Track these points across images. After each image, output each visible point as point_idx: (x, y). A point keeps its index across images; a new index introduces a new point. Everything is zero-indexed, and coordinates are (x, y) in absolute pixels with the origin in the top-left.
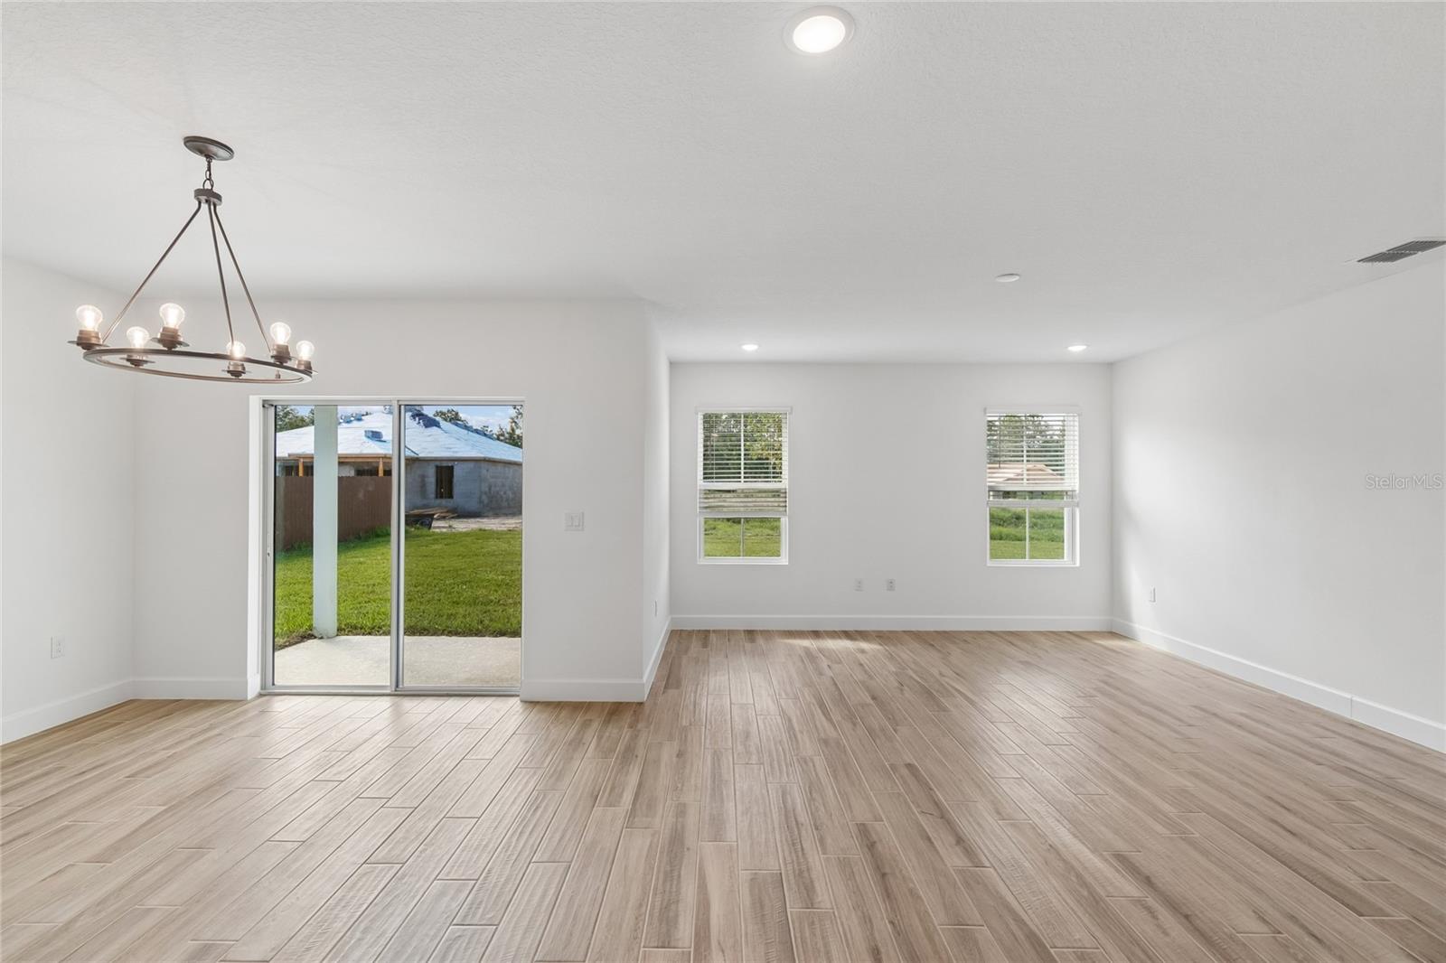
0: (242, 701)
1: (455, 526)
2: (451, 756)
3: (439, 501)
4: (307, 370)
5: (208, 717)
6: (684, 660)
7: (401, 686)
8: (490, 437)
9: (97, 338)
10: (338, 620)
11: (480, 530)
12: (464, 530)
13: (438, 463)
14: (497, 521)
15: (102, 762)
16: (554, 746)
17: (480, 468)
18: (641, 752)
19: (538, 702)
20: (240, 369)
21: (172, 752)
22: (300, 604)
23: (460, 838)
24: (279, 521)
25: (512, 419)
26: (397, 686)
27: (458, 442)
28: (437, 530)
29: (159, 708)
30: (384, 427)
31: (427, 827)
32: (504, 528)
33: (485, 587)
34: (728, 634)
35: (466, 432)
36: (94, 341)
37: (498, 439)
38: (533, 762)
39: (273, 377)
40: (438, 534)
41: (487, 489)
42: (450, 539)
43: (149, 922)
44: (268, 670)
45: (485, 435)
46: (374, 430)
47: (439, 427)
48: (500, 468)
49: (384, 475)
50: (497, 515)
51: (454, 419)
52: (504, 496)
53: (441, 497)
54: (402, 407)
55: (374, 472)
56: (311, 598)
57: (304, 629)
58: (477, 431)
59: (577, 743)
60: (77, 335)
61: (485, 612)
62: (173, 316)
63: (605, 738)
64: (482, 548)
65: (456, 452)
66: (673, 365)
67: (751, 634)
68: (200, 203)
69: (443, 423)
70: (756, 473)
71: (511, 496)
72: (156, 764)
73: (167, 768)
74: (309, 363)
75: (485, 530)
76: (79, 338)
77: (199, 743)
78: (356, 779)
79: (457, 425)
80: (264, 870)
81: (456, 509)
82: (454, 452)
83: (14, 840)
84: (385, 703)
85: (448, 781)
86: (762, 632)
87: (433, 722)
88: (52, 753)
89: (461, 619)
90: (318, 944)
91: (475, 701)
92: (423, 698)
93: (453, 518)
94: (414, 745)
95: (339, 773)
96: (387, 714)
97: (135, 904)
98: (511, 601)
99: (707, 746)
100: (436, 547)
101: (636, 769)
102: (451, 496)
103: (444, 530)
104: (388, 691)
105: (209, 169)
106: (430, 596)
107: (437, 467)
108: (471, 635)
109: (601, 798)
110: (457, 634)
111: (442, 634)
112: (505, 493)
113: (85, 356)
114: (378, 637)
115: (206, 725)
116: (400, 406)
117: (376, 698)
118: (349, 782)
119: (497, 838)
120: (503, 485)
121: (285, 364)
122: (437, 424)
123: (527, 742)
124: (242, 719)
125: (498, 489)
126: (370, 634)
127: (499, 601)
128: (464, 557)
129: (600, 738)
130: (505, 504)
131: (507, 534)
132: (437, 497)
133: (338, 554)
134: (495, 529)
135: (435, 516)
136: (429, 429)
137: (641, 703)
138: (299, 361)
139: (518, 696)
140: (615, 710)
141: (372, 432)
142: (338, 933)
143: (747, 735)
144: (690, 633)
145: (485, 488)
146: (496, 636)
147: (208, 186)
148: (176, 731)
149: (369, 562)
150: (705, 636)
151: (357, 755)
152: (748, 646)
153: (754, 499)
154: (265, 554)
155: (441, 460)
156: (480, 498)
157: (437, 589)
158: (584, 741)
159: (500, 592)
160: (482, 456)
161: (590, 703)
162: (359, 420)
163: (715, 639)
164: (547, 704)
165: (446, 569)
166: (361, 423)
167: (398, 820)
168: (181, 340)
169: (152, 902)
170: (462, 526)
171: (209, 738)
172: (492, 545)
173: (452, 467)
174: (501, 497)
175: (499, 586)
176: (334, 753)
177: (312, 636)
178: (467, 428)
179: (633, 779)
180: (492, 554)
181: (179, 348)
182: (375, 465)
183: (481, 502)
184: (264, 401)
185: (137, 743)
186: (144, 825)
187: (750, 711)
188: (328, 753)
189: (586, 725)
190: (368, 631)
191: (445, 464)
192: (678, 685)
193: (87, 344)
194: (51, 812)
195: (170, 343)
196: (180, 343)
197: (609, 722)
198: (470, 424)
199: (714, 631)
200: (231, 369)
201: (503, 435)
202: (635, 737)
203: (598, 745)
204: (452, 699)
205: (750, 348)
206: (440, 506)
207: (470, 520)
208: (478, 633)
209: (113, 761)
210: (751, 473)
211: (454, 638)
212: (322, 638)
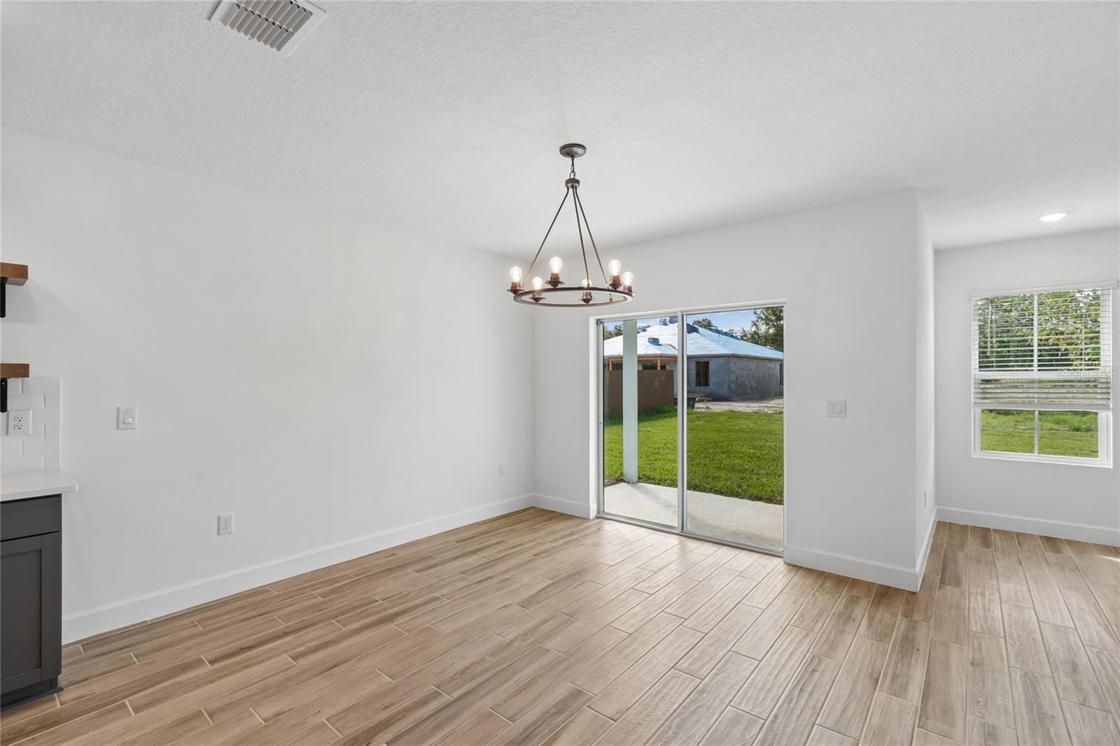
0: (587, 519)
1: (711, 407)
2: (730, 597)
3: (698, 388)
4: (629, 291)
5: (570, 526)
6: (961, 556)
7: (685, 529)
8: (736, 338)
9: (520, 286)
10: (638, 472)
11: (731, 411)
12: (718, 411)
13: (698, 360)
14: (743, 404)
15: (520, 542)
16: (823, 613)
17: (729, 362)
18: (922, 644)
19: (801, 568)
20: (589, 297)
21: (553, 545)
22: (614, 457)
23: (746, 674)
24: (606, 402)
25: (753, 322)
26: (683, 529)
27: (712, 343)
28: (698, 410)
29: (546, 514)
30: (660, 334)
31: (717, 654)
32: (749, 410)
33: (741, 458)
34: (1020, 538)
35: (718, 335)
36: (518, 288)
37: (742, 339)
38: (804, 623)
39: (608, 301)
40: (699, 413)
41: (735, 379)
42: (709, 417)
43: (546, 659)
44: (600, 500)
45: (732, 336)
46: (654, 337)
47: (698, 332)
48: (745, 361)
49: (661, 368)
50: (743, 400)
51: (708, 325)
52: (748, 385)
53: (700, 385)
54: (685, 316)
55: (654, 367)
56: (621, 453)
57: (617, 475)
58: (725, 334)
59: (845, 617)
60: (511, 285)
61: (742, 479)
62: (556, 265)
63: (876, 620)
64: (734, 426)
65: (712, 351)
66: (937, 252)
67: (1052, 543)
68: (568, 189)
69: (700, 329)
70: (1024, 361)
71: (754, 384)
72: (546, 551)
73: (551, 555)
74: (631, 288)
75: (734, 412)
76: (512, 287)
77: (566, 543)
78: (661, 595)
79: (711, 330)
80: (608, 647)
81: (711, 394)
82: (709, 351)
83: (487, 579)
84: (673, 540)
85: (728, 619)
86: (1071, 543)
87: (713, 564)
88: (499, 531)
89: (723, 482)
90: (646, 722)
91: (743, 554)
92: (703, 542)
93: (709, 401)
94: (700, 579)
95: (649, 587)
96: (676, 549)
97: (541, 643)
98: (763, 472)
99: (1012, 664)
100: (698, 423)
101: (920, 665)
102: (707, 384)
103: (703, 410)
104: (676, 532)
105: (573, 165)
106: (698, 461)
107: (697, 362)
108: (732, 496)
109: (883, 681)
110: (721, 493)
111: (710, 492)
112: (749, 382)
113: (515, 298)
114: (664, 487)
115: (568, 532)
116: (683, 316)
117: (669, 535)
118: (656, 597)
119: (779, 687)
120: (748, 376)
121: (618, 289)
122: (696, 331)
123: (794, 602)
124: (587, 532)
125: (743, 379)
126: (659, 484)
127: (753, 471)
128: (720, 432)
129: (871, 619)
130: (749, 391)
131: (752, 415)
132: (696, 385)
133: (638, 423)
134: (742, 410)
135: (697, 399)
136: (691, 334)
137: (914, 593)
138: (624, 287)
139: (782, 557)
140: (884, 594)
141: (653, 339)
142: (659, 720)
143: (1074, 668)
144: (963, 528)
145: (733, 378)
146: (753, 500)
147: (572, 177)
148: (554, 532)
149: (654, 431)
150: (985, 535)
151: (660, 577)
152: (1051, 556)
153: (1025, 390)
154: (598, 423)
155: (700, 357)
156: (730, 386)
157: (703, 456)
158: (853, 617)
159: (753, 463)
160: (731, 353)
161: (854, 579)
162: (644, 331)
163: (999, 541)
164: (810, 571)
165: (708, 440)
166: (646, 333)
167: (694, 640)
168: (560, 280)
169: (549, 645)
170: (717, 407)
171: (572, 541)
172: (744, 424)
173: (708, 362)
174: (746, 385)
175: (752, 458)
176: (644, 571)
177: (622, 481)
178: (718, 331)
179: (918, 675)
180: (742, 431)
181: (560, 286)
182: (655, 362)
183: (730, 389)
184: (597, 320)
185: (537, 535)
186: (543, 589)
187: (1071, 637)
188: (640, 570)
189: (854, 601)
190: (657, 482)
191: (702, 360)
192: (958, 582)
193: (515, 290)
194: (501, 567)
195: (555, 283)
196: (560, 283)
197: (878, 605)
198: (719, 329)
199: (994, 530)
200: (584, 298)
201: (745, 336)
202: (912, 627)
203: (870, 625)
204: (725, 547)
205: (1053, 218)
206: (699, 392)
207: (722, 403)
208: (738, 495)
209: (527, 543)
210: (1017, 361)
211: (719, 496)
212: (629, 483)
